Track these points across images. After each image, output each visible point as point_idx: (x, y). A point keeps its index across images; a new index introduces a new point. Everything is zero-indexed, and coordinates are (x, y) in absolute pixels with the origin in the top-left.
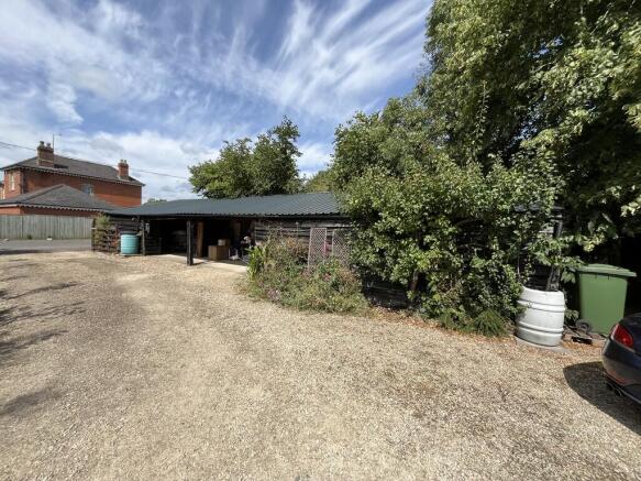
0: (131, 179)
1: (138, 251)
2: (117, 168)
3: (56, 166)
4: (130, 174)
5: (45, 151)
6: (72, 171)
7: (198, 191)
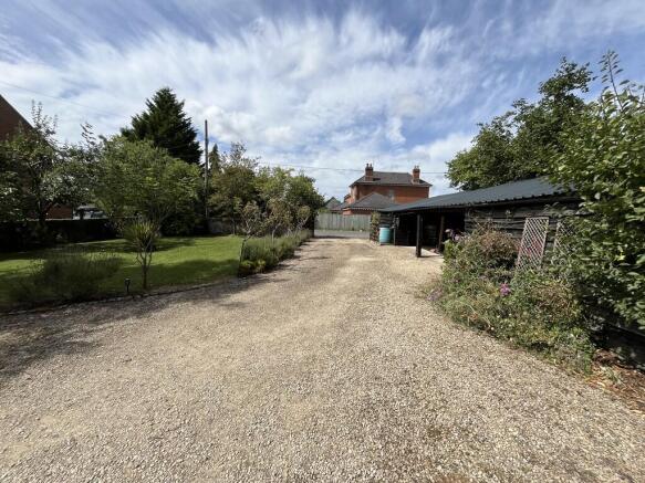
0: (421, 181)
1: (390, 241)
2: (412, 173)
3: (374, 180)
4: (421, 177)
5: (369, 170)
6: (383, 182)
7: (456, 185)
